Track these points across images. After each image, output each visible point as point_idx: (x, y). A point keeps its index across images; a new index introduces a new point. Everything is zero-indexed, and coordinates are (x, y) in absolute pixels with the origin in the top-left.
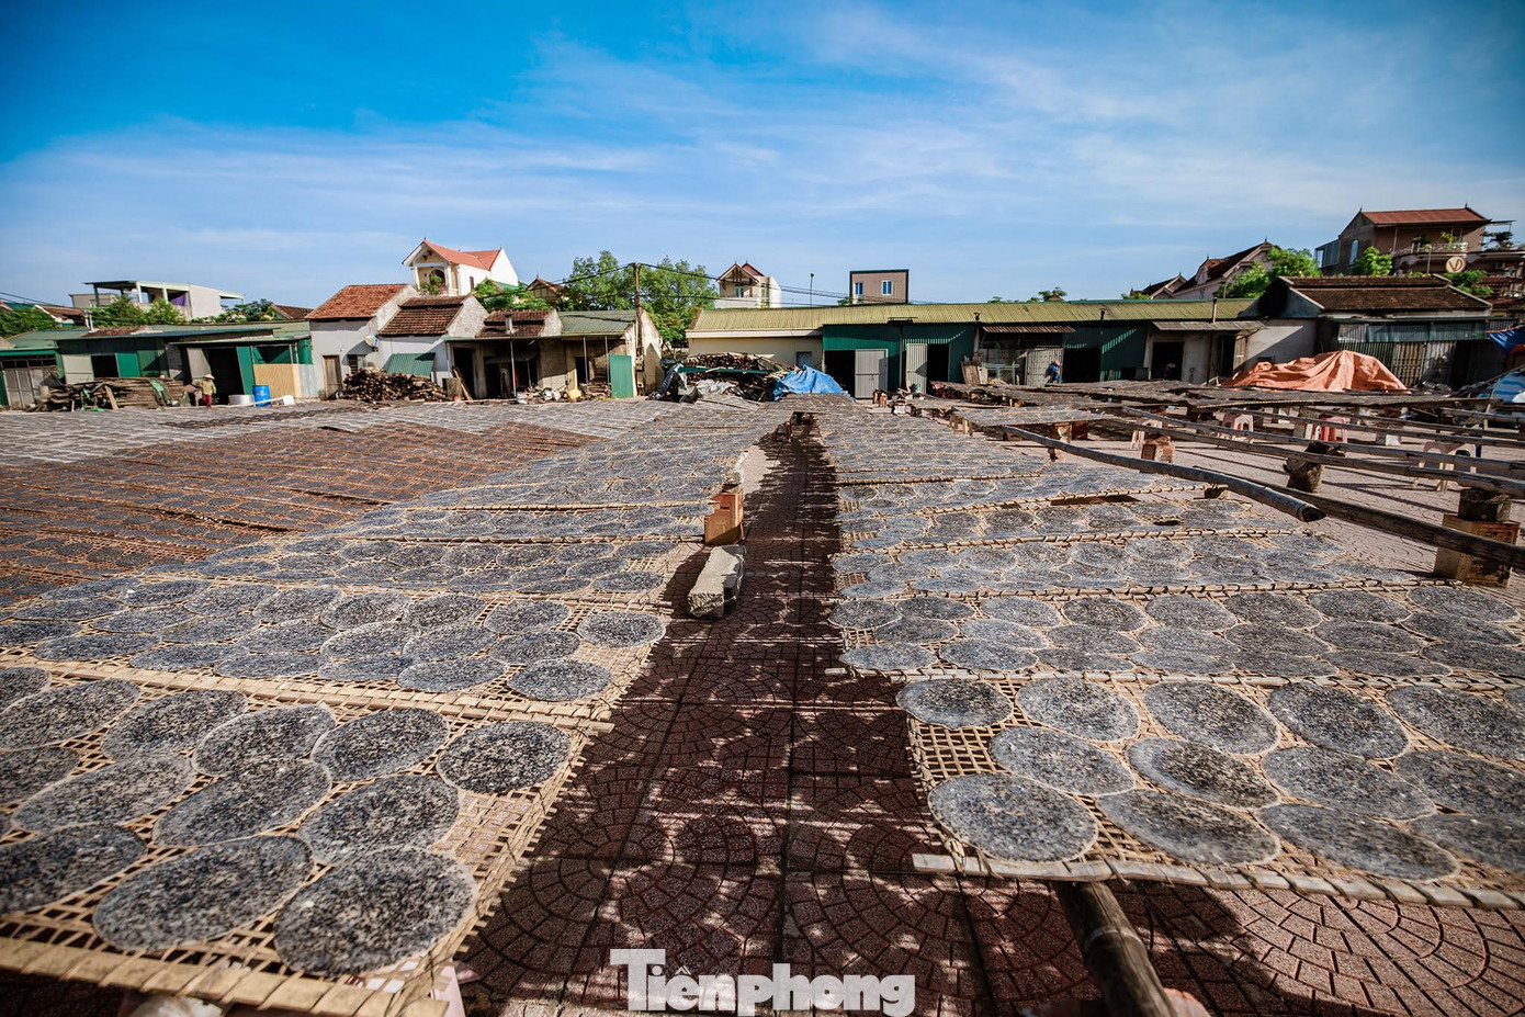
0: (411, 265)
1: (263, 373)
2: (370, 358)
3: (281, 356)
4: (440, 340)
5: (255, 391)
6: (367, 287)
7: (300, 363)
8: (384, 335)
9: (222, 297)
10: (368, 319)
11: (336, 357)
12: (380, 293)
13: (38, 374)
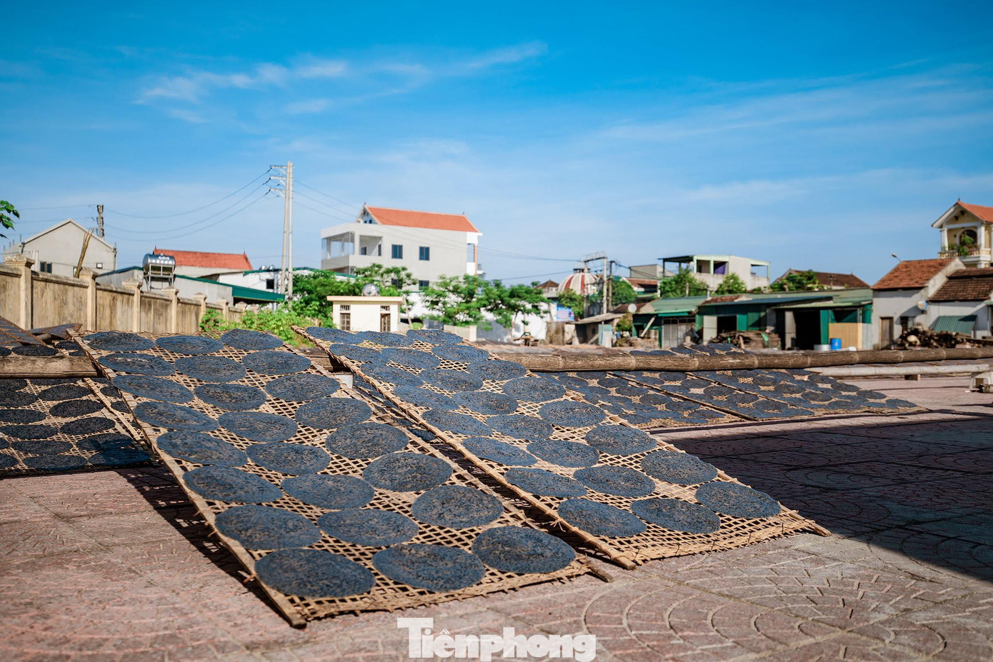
0: (941, 227)
1: (835, 329)
2: (919, 319)
3: (850, 317)
4: (983, 305)
5: (831, 342)
6: (919, 262)
7: (863, 322)
8: (933, 301)
9: (752, 265)
10: (920, 288)
11: (891, 319)
12: (930, 266)
13: (683, 328)
